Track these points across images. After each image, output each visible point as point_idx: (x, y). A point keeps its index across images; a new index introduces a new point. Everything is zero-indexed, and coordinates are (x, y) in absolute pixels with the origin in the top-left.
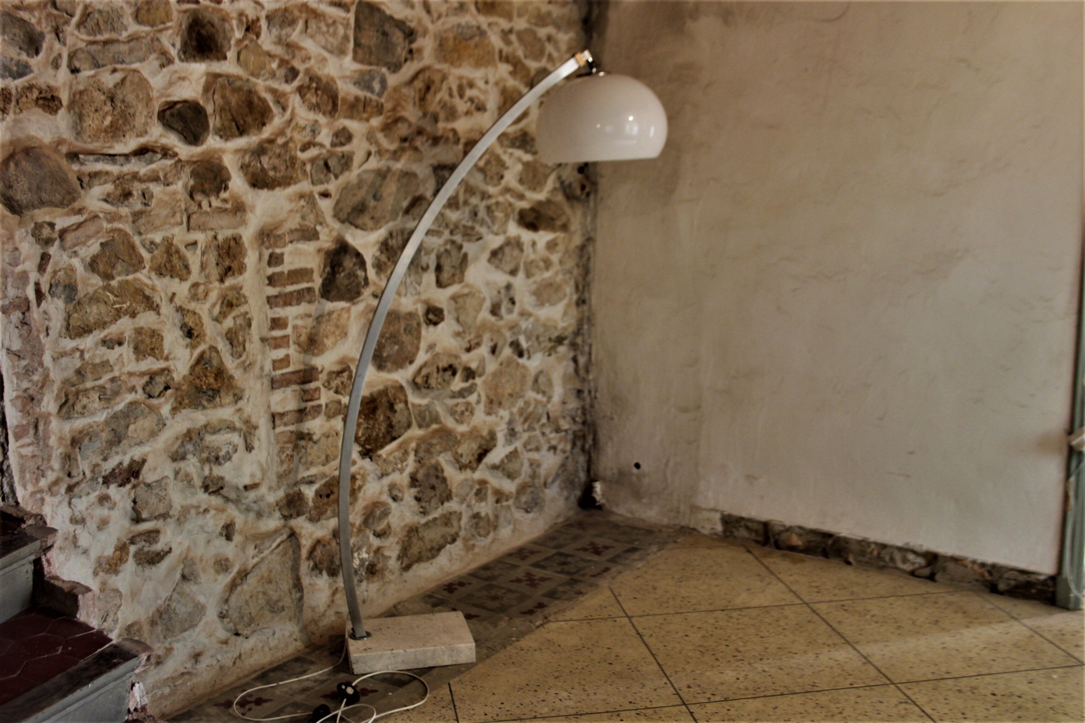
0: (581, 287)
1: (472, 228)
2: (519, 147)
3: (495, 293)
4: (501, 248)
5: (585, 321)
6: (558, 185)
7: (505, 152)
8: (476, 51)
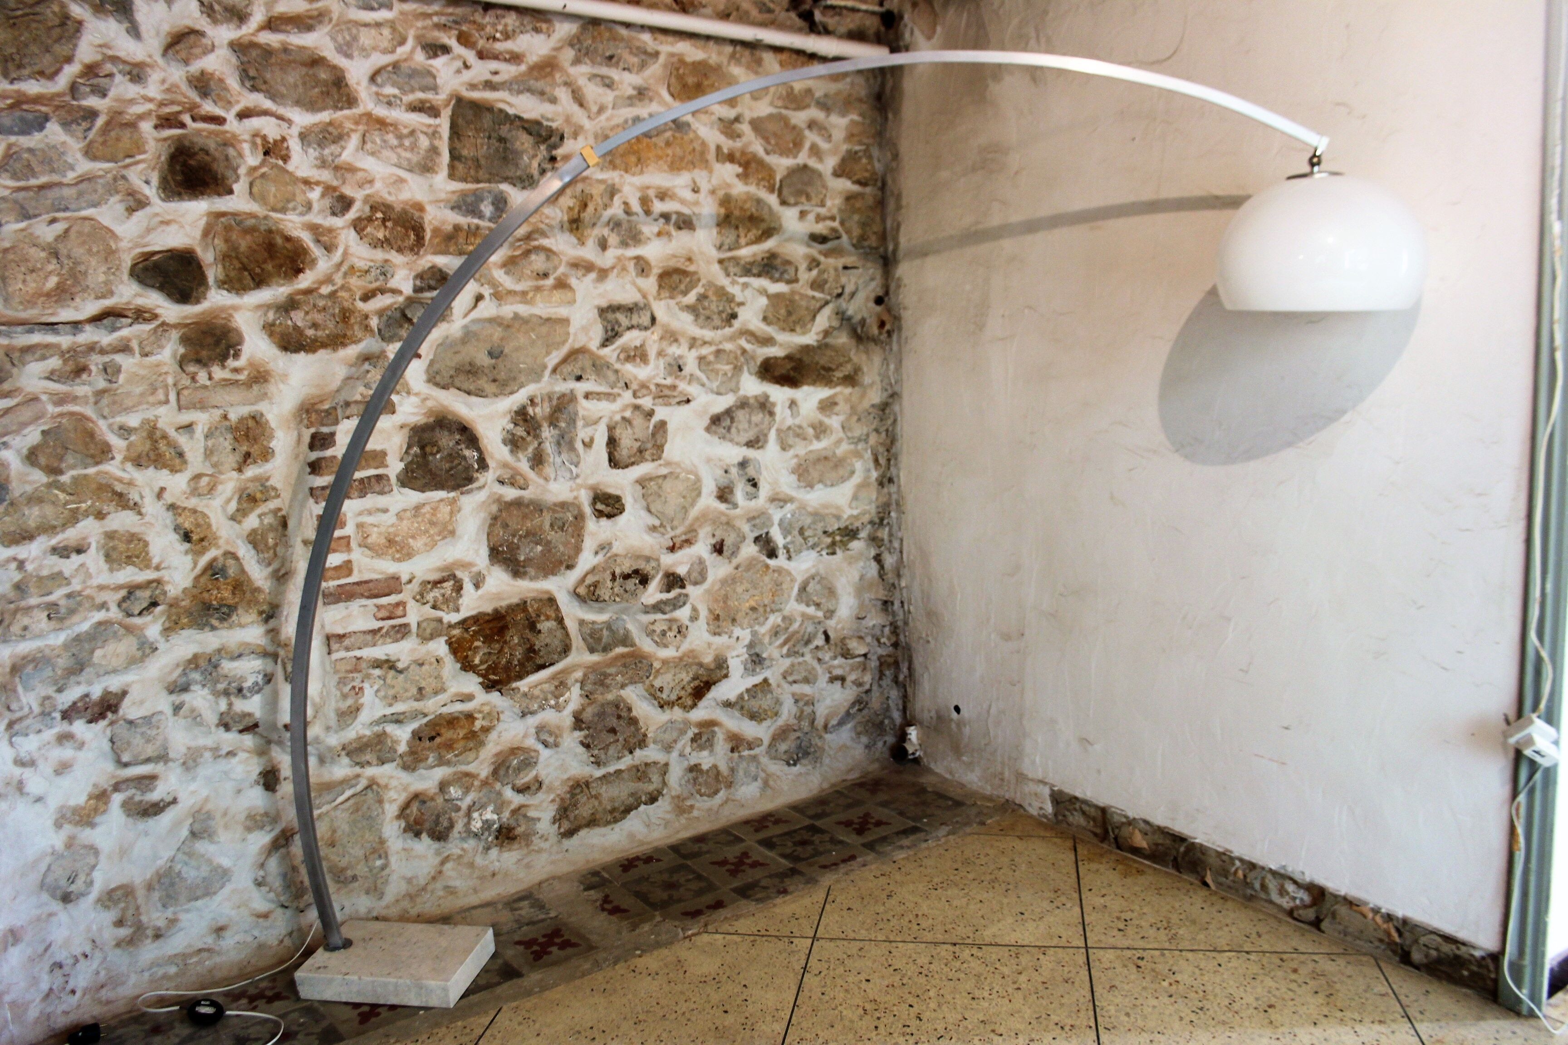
0: (882, 461)
1: (674, 387)
2: (759, 275)
3: (720, 472)
4: (728, 412)
5: (894, 506)
6: (836, 323)
7: (733, 283)
8: (669, 152)
